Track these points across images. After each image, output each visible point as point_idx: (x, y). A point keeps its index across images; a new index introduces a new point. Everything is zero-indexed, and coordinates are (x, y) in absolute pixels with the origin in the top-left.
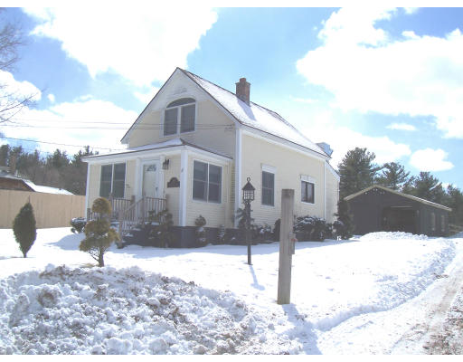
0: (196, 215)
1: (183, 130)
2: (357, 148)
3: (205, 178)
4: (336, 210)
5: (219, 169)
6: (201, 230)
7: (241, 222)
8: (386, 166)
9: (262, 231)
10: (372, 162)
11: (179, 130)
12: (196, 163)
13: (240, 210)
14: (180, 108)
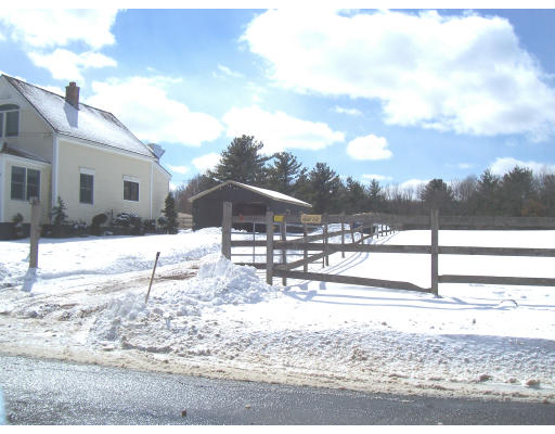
0: (14, 212)
1: (8, 134)
2: (244, 136)
3: (23, 181)
4: (164, 207)
5: (38, 172)
6: (19, 225)
7: (57, 219)
8: (277, 155)
9: (76, 226)
10: (258, 152)
11: (4, 134)
12: (13, 168)
13: (55, 208)
14: (5, 113)
